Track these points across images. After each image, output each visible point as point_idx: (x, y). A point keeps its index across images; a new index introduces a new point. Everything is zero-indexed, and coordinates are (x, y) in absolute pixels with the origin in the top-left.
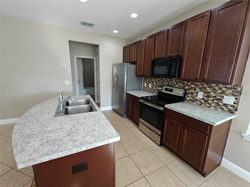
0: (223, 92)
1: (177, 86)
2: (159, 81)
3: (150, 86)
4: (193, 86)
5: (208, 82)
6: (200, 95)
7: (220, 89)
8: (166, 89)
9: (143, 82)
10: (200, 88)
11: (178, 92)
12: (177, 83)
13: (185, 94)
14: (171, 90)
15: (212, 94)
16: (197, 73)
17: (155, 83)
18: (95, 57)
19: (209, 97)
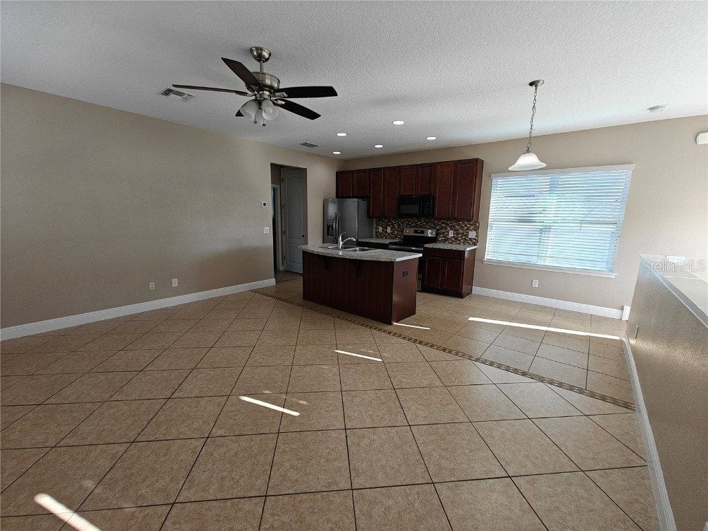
0: (468, 229)
1: (427, 226)
2: (402, 223)
3: (389, 230)
4: (443, 225)
5: (457, 220)
6: (451, 234)
7: (466, 225)
8: (416, 232)
9: (375, 225)
10: (450, 227)
11: (430, 233)
12: (427, 223)
13: (437, 234)
14: (423, 232)
15: (461, 231)
16: (449, 213)
17: (396, 226)
18: (279, 186)
19: (458, 234)
